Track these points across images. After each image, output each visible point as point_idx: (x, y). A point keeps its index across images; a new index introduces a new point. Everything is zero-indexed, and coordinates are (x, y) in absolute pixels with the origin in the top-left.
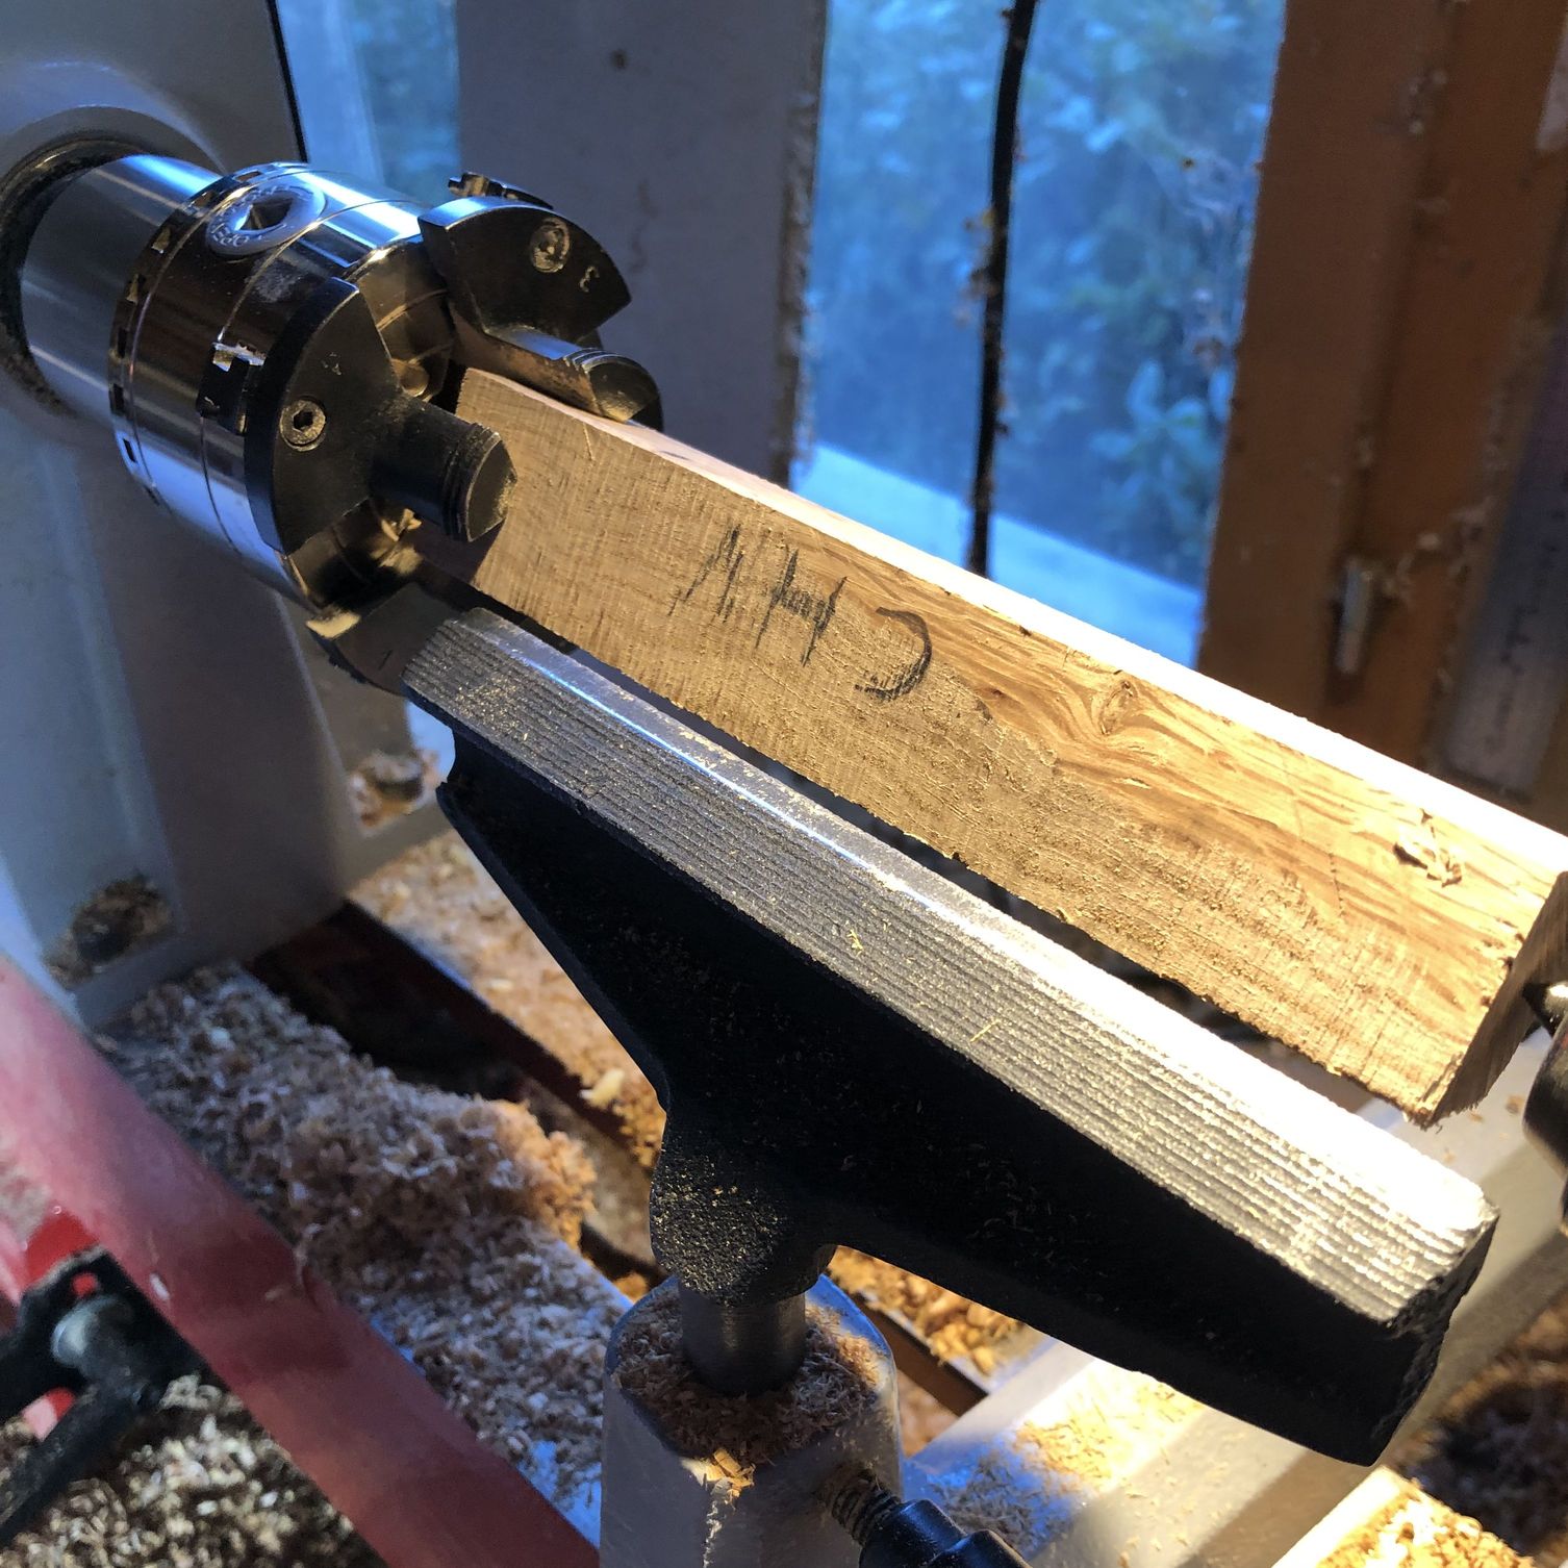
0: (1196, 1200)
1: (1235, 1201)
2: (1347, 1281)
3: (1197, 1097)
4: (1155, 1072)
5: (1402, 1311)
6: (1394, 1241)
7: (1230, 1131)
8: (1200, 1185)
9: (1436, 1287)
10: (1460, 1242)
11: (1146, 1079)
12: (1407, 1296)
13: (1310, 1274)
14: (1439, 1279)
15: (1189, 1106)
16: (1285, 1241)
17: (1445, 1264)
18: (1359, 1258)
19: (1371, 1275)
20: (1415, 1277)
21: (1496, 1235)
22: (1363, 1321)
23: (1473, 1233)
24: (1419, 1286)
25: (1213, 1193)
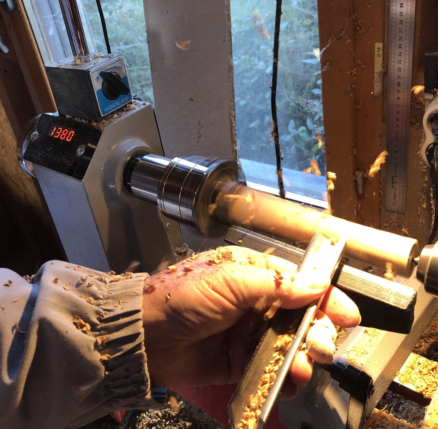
0: (376, 298)
1: (381, 297)
2: (399, 305)
3: (371, 283)
4: (365, 281)
5: (407, 307)
6: (404, 298)
7: (377, 287)
8: (375, 296)
9: (411, 303)
10: (413, 297)
11: (363, 282)
12: (407, 305)
13: (393, 305)
14: (411, 302)
15: (371, 285)
16: (389, 301)
17: (411, 300)
18: (399, 301)
19: (402, 303)
20: (408, 302)
21: (417, 295)
22: (402, 310)
23: (414, 295)
24: (409, 303)
25: (378, 297)
